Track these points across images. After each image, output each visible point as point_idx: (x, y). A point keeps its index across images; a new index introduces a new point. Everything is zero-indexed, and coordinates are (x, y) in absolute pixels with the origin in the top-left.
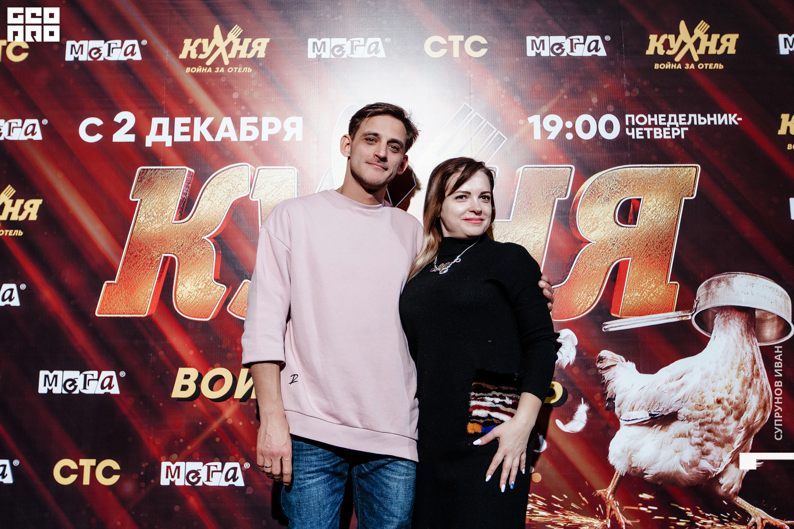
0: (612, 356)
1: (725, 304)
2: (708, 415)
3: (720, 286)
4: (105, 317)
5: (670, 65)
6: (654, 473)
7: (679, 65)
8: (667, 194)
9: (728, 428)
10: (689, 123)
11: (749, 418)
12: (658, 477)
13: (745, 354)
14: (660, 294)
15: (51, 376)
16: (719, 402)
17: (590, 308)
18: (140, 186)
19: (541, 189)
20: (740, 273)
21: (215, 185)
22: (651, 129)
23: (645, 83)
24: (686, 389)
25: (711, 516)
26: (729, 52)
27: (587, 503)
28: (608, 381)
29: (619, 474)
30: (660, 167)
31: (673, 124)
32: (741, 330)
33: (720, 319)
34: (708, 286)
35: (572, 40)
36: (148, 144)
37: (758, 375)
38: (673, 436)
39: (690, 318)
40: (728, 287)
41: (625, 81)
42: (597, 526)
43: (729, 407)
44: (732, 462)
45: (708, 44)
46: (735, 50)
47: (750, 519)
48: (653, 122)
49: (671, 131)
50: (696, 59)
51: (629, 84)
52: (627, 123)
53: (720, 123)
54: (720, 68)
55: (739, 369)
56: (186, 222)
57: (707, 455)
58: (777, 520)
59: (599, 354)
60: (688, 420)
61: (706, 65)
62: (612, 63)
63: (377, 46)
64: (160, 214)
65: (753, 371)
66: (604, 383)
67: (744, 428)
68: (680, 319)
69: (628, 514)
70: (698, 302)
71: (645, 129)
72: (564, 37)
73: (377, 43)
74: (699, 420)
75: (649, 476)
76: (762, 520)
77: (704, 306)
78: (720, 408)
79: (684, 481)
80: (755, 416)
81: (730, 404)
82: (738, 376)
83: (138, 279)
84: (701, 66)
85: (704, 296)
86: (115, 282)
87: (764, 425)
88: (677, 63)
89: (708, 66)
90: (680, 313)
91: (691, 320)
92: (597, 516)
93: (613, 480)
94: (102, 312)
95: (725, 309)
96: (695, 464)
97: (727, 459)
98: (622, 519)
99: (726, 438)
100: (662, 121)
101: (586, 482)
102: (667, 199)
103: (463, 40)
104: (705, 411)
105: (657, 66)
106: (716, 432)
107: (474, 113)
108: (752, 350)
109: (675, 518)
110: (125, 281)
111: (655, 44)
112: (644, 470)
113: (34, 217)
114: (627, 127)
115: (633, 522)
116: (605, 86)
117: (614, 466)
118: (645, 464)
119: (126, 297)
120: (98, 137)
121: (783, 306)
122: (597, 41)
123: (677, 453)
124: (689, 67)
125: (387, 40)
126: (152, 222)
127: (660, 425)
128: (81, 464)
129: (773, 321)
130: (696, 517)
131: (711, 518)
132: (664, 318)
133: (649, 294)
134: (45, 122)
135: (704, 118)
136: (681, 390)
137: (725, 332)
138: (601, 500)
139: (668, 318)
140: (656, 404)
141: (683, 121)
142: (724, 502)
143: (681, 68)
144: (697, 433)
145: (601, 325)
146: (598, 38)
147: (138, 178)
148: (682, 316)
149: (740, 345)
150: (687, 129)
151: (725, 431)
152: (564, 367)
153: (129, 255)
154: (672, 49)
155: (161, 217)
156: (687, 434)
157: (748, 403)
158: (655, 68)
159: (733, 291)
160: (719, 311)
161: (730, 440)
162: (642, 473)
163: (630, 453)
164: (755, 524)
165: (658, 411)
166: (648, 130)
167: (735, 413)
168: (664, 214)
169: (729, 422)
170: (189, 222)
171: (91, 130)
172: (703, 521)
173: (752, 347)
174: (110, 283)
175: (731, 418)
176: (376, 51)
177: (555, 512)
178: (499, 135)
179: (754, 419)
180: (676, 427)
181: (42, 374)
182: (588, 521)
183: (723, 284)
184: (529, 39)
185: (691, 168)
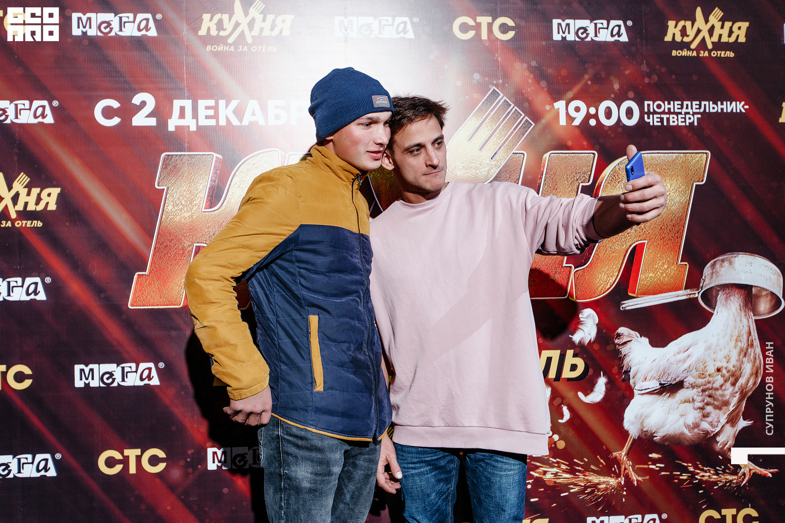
0: (628, 333)
1: (727, 282)
2: (709, 383)
3: (723, 265)
4: (138, 309)
5: (686, 52)
6: (662, 435)
7: (695, 52)
8: (680, 180)
9: (726, 392)
10: (702, 110)
11: (743, 383)
12: (665, 438)
13: (742, 327)
14: (672, 274)
15: (87, 370)
16: (719, 370)
17: (609, 288)
18: (165, 173)
19: (566, 175)
20: (741, 253)
21: (245, 171)
22: (668, 116)
23: (663, 70)
24: (691, 361)
25: (708, 470)
26: (740, 40)
27: (604, 464)
28: (625, 355)
29: (632, 438)
30: (674, 153)
31: (687, 111)
32: (740, 305)
33: (722, 296)
34: (713, 266)
35: (596, 24)
36: (171, 128)
37: (752, 345)
38: (679, 402)
39: (697, 295)
40: (730, 266)
41: (644, 68)
42: (612, 484)
43: (727, 375)
44: (727, 422)
45: (721, 31)
46: (745, 39)
47: (741, 470)
48: (669, 109)
49: (685, 118)
50: (710, 46)
51: (648, 71)
52: (646, 110)
53: (729, 110)
54: (731, 56)
55: (737, 341)
56: (217, 210)
57: (707, 417)
58: (762, 470)
59: (617, 331)
60: (692, 387)
61: (719, 52)
62: (633, 49)
63: (405, 27)
64: (189, 202)
65: (748, 342)
66: (621, 357)
67: (739, 393)
68: (688, 296)
69: (638, 472)
70: (704, 280)
71: (662, 116)
72: (589, 21)
73: (405, 23)
74: (702, 387)
75: (658, 438)
76: (750, 470)
77: (709, 284)
78: (720, 376)
79: (686, 440)
80: (748, 381)
81: (728, 372)
82: (736, 346)
83: (170, 269)
84: (714, 54)
85: (710, 275)
86: (147, 273)
87: (755, 389)
88: (693, 50)
89: (721, 54)
90: (689, 291)
91: (697, 297)
92: (613, 475)
93: (627, 443)
94: (135, 304)
95: (727, 287)
96: (696, 425)
97: (723, 420)
98: (634, 477)
99: (724, 402)
100: (678, 109)
101: (604, 447)
102: (680, 184)
103: (491, 21)
104: (706, 379)
105: (674, 53)
106: (716, 397)
107: (502, 98)
108: (748, 323)
109: (679, 473)
110: (157, 272)
111: (673, 31)
112: (654, 433)
113: (52, 207)
114: (646, 113)
115: (643, 478)
116: (627, 72)
117: (628, 431)
118: (655, 428)
119: (159, 288)
120: (116, 121)
121: (776, 282)
122: (619, 26)
123: (682, 417)
124: (704, 54)
125: (416, 20)
126: (181, 211)
127: (668, 393)
128: (126, 454)
129: (767, 297)
130: (696, 471)
131: (708, 471)
132: (675, 296)
133: (662, 274)
134: (55, 103)
135: (715, 106)
136: (687, 361)
137: (726, 308)
138: (617, 461)
139: (678, 296)
140: (666, 375)
141: (696, 109)
142: (720, 457)
143: (696, 55)
144: (699, 399)
145: (619, 304)
146: (620, 22)
147: (163, 165)
148: (690, 294)
149: (738, 319)
150: (699, 116)
151: (722, 395)
152: (586, 345)
153: (159, 245)
154: (688, 36)
155: (190, 205)
156: (691, 400)
157: (743, 370)
158: (673, 55)
159: (735, 270)
160: (721, 289)
161: (726, 403)
162: (652, 436)
163: (642, 418)
164: (744, 474)
165: (667, 380)
166: (665, 117)
167: (732, 379)
168: (677, 199)
169: (727, 388)
170: (220, 210)
171: (108, 113)
172: (702, 474)
173: (748, 321)
174: (141, 275)
175: (728, 384)
176: (405, 31)
177: (577, 474)
178: (527, 121)
179: (747, 385)
180: (682, 394)
181: (77, 368)
182: (605, 480)
183: (726, 264)
184: (555, 22)
185: (702, 154)
